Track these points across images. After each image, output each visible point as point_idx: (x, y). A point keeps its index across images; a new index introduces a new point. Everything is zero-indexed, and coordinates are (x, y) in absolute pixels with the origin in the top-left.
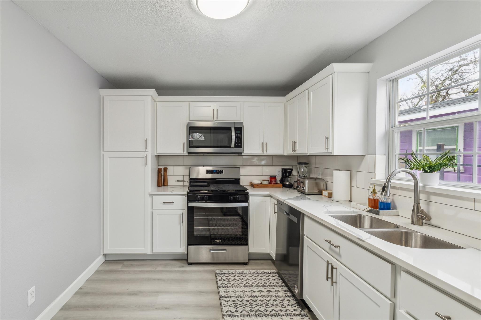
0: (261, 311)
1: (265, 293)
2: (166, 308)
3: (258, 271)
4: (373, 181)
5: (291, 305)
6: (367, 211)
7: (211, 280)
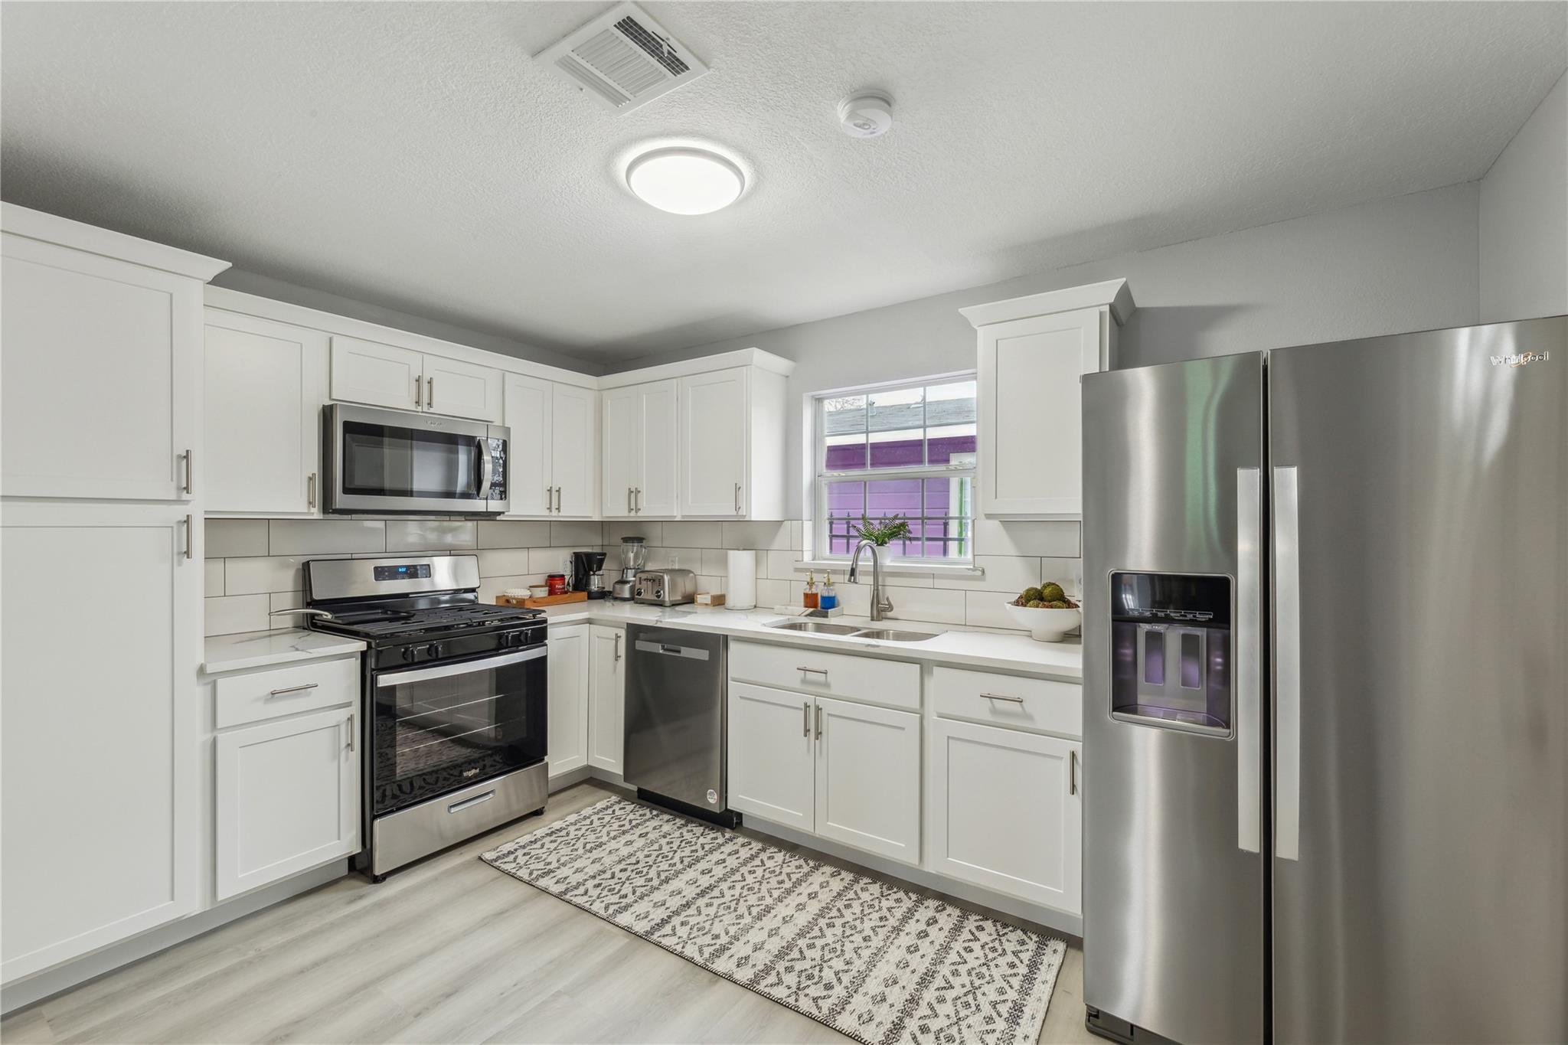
0: (666, 871)
1: (641, 842)
2: (448, 996)
3: (584, 813)
4: (799, 565)
5: (702, 835)
6: (806, 616)
7: (492, 880)
